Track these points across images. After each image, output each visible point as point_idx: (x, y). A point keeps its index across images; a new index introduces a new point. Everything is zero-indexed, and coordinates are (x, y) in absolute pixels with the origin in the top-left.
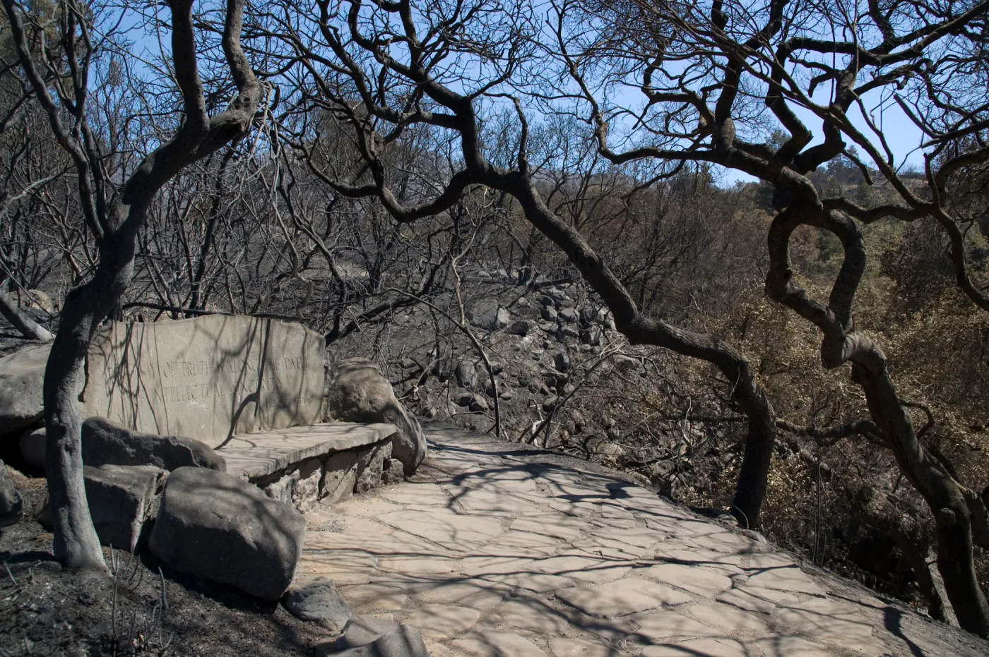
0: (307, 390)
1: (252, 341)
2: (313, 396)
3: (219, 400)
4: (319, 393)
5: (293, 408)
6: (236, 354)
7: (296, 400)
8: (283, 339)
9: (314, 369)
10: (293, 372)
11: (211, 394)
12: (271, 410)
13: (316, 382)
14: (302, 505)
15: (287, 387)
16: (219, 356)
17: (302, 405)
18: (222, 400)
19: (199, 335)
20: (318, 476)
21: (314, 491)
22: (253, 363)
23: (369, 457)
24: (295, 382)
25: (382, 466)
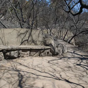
0: (39, 40)
1: (27, 32)
2: (40, 41)
3: (18, 40)
4: (41, 41)
5: (35, 43)
6: (23, 34)
7: (36, 41)
8: (35, 32)
9: (41, 37)
10: (36, 37)
11: (17, 39)
12: (31, 43)
13: (41, 39)
14: (24, 56)
15: (35, 39)
16: (19, 34)
17: (37, 42)
18: (19, 40)
19: (15, 31)
20: (28, 52)
21: (28, 54)
22: (27, 35)
23: (42, 51)
24: (36, 39)
25: (47, 53)
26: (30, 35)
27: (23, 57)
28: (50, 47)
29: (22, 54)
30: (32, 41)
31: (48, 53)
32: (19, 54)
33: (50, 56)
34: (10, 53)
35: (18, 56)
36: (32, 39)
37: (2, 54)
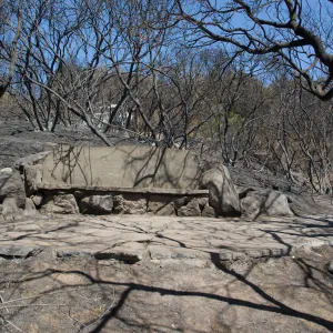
0: (184, 176)
2: (188, 178)
3: (127, 174)
4: (193, 177)
5: (175, 182)
6: (141, 159)
7: (177, 179)
9: (191, 167)
10: (177, 167)
11: (123, 172)
14: (132, 211)
15: (173, 174)
16: (130, 159)
17: (181, 181)
18: (130, 174)
19: (118, 152)
20: (143, 202)
21: (140, 207)
22: (153, 163)
23: (181, 200)
24: (178, 170)
25: (198, 208)
26: (161, 161)
27: (127, 212)
28: (207, 191)
29: (124, 204)
30: (165, 178)
31: (202, 207)
32: (116, 203)
33: (208, 215)
34: (91, 200)
35: (113, 209)
36: (167, 173)
37: (73, 200)
